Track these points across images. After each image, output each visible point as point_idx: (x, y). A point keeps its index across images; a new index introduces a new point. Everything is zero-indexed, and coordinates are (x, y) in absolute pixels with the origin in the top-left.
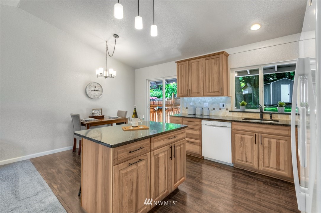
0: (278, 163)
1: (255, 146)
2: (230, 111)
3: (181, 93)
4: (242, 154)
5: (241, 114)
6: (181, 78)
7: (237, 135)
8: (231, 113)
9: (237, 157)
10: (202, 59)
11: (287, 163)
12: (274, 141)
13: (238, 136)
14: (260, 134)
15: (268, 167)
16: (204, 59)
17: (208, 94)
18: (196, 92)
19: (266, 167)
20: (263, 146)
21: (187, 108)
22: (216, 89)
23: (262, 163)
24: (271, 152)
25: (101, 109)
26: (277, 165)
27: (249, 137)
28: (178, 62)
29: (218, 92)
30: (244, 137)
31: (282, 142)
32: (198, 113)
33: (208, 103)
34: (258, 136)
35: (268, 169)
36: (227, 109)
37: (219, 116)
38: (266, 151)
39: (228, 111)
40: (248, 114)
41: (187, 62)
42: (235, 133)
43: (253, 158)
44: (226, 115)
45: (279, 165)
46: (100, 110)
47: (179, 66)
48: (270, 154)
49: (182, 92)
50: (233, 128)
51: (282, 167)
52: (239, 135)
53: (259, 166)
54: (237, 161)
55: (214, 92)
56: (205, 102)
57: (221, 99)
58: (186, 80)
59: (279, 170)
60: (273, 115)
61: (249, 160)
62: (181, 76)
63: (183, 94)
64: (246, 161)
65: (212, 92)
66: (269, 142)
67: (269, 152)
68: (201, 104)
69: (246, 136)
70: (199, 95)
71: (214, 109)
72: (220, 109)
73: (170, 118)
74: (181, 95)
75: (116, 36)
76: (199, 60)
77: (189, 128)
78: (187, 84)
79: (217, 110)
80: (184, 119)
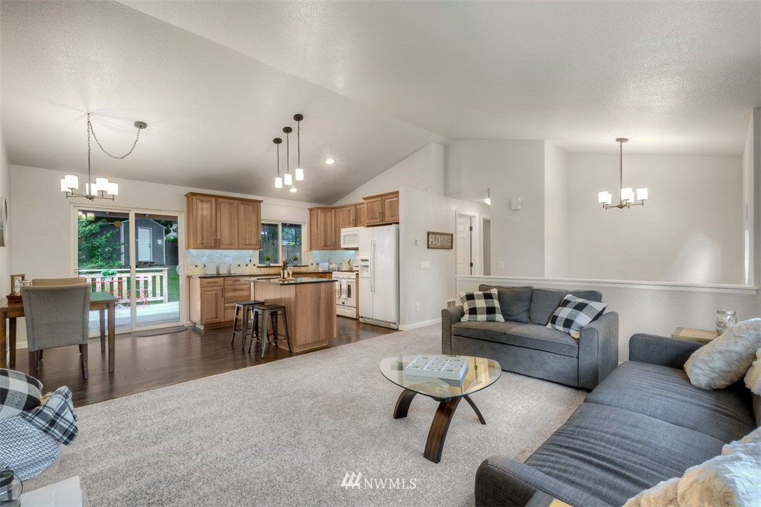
2: (258, 267)
3: (202, 244)
6: (202, 221)
8: (258, 269)
10: (236, 202)
16: (240, 202)
17: (244, 247)
18: (227, 243)
21: (196, 266)
33: (230, 258)
36: (254, 265)
39: (256, 267)
41: (215, 199)
44: (253, 272)
49: (205, 242)
55: (251, 245)
56: (227, 256)
57: (248, 253)
63: (205, 245)
65: (249, 245)
68: (220, 258)
70: (231, 247)
71: (239, 265)
72: (247, 265)
73: (201, 282)
74: (202, 246)
75: (141, 125)
76: (231, 201)
77: (235, 290)
78: (213, 230)
79: (243, 266)
80: (226, 279)
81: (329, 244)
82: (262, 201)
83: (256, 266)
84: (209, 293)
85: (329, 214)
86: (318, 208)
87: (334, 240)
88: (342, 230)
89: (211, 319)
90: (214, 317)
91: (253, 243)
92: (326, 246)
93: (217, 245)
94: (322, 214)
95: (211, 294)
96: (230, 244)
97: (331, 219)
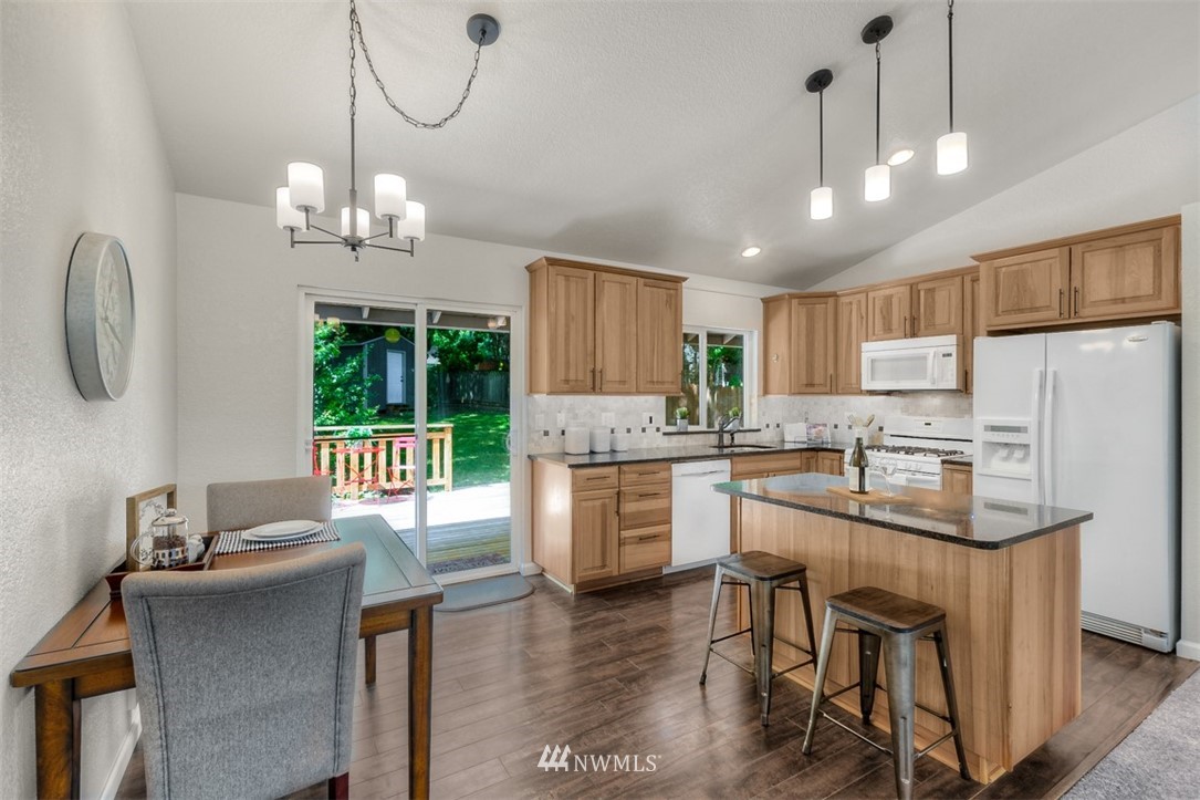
2: (665, 434)
5: (684, 439)
8: (666, 438)
10: (634, 280)
16: (642, 281)
17: (649, 387)
18: (615, 379)
21: (546, 433)
29: (672, 382)
32: (602, 446)
33: (613, 414)
36: (659, 430)
37: (640, 449)
39: (660, 434)
41: (591, 273)
44: (655, 446)
47: (560, 280)
49: (571, 377)
55: (663, 383)
56: (604, 410)
57: (646, 401)
63: (569, 385)
65: (658, 382)
70: (621, 388)
71: (629, 431)
72: (644, 430)
73: (574, 476)
74: (566, 387)
75: (486, 27)
76: (625, 278)
77: (643, 496)
78: (590, 348)
79: (636, 432)
80: (624, 468)
81: (818, 379)
82: (685, 279)
83: (662, 430)
84: (590, 503)
85: (819, 308)
86: (792, 296)
87: (831, 371)
88: (866, 346)
89: (593, 568)
90: (598, 563)
91: (666, 379)
92: (810, 385)
93: (595, 384)
94: (803, 310)
95: (594, 507)
96: (620, 383)
97: (826, 320)
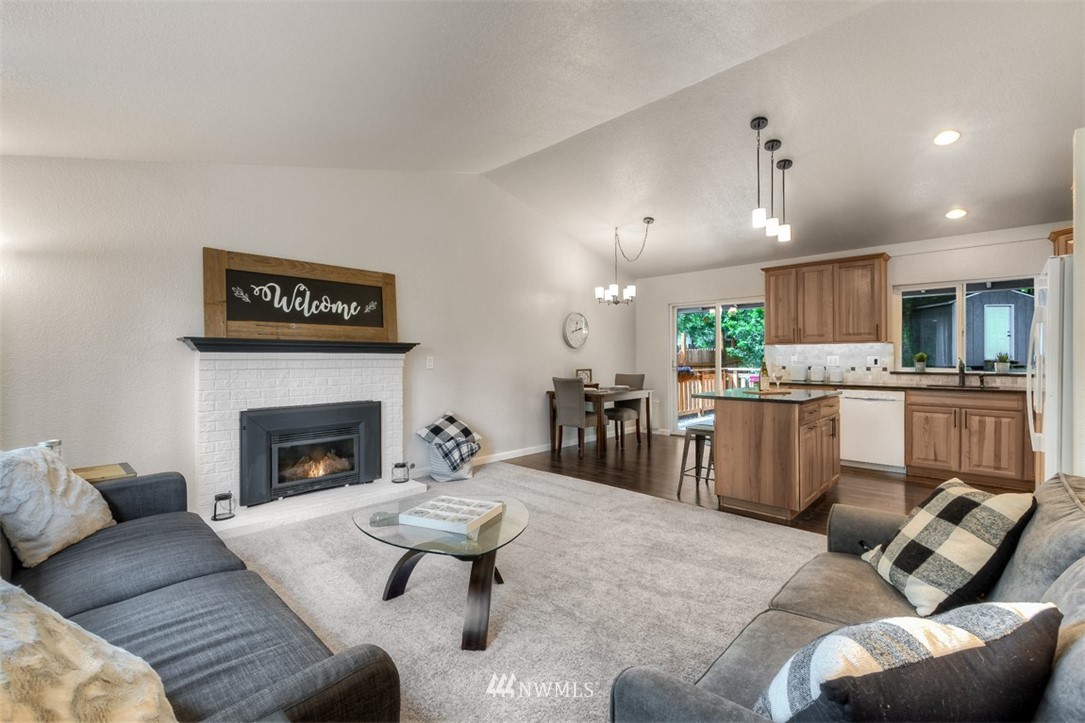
0: (997, 457)
1: (954, 432)
2: (892, 373)
3: (777, 336)
4: (926, 447)
5: (917, 377)
6: (776, 305)
7: (917, 414)
8: (894, 376)
9: (917, 453)
10: (830, 267)
11: (1014, 456)
12: (990, 421)
13: (918, 416)
14: (964, 410)
15: (979, 466)
16: (836, 265)
17: (845, 337)
18: (816, 333)
19: (975, 466)
20: (970, 431)
21: (784, 368)
22: (865, 327)
23: (968, 460)
24: (984, 439)
25: (590, 370)
26: (995, 460)
27: (941, 415)
28: (766, 270)
29: (870, 334)
30: (932, 417)
31: (1005, 421)
32: (817, 377)
33: (838, 357)
34: (960, 413)
35: (980, 469)
36: (885, 369)
38: (975, 439)
39: (888, 373)
40: (933, 376)
41: (794, 271)
42: (913, 411)
43: (948, 452)
44: (883, 379)
45: (1000, 460)
46: (588, 372)
47: (772, 279)
48: (983, 444)
49: (780, 334)
50: (908, 402)
51: (1004, 463)
52: (922, 414)
53: (960, 466)
54: (915, 462)
55: (860, 334)
57: (872, 348)
58: (789, 311)
59: (999, 468)
60: (985, 379)
61: (942, 456)
62: (777, 299)
63: (780, 338)
64: (936, 460)
65: (854, 334)
66: (982, 424)
67: (981, 440)
68: (820, 358)
69: (935, 415)
70: (821, 339)
71: (853, 369)
72: (868, 369)
74: (777, 340)
75: (649, 220)
76: (822, 267)
78: (792, 316)
79: (859, 370)
83: (889, 370)
91: (862, 330)
93: (797, 337)
96: (818, 335)
